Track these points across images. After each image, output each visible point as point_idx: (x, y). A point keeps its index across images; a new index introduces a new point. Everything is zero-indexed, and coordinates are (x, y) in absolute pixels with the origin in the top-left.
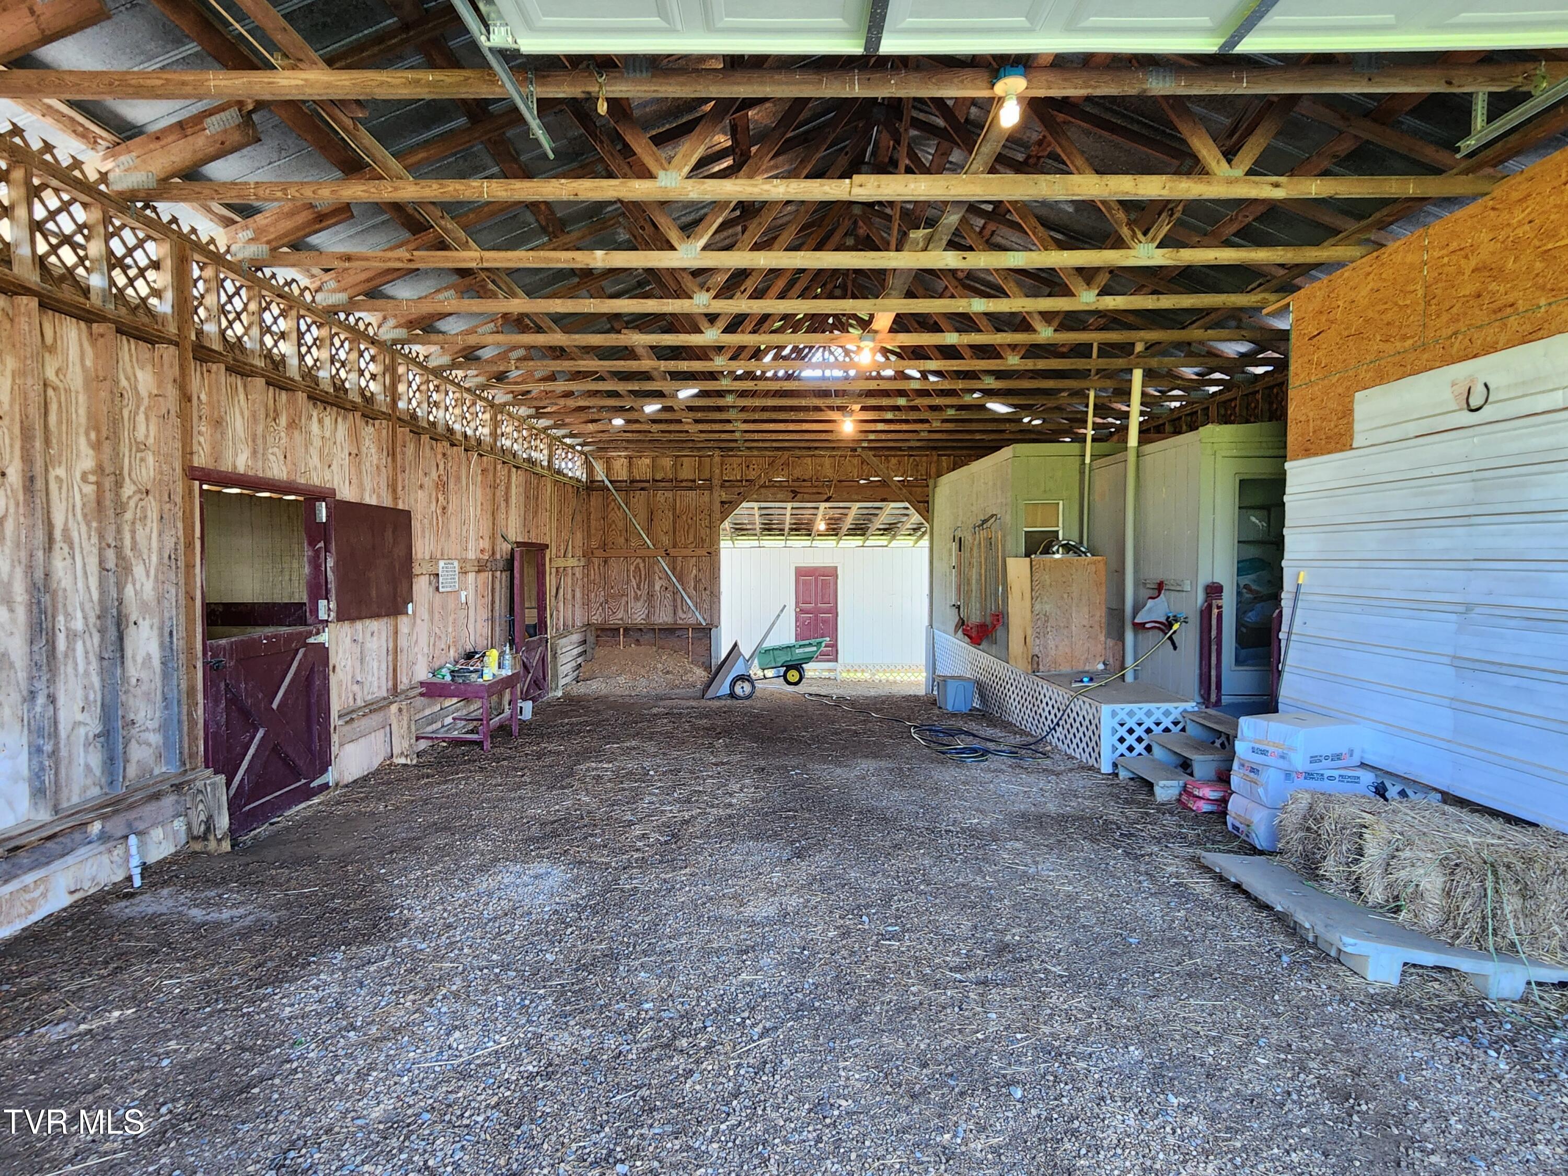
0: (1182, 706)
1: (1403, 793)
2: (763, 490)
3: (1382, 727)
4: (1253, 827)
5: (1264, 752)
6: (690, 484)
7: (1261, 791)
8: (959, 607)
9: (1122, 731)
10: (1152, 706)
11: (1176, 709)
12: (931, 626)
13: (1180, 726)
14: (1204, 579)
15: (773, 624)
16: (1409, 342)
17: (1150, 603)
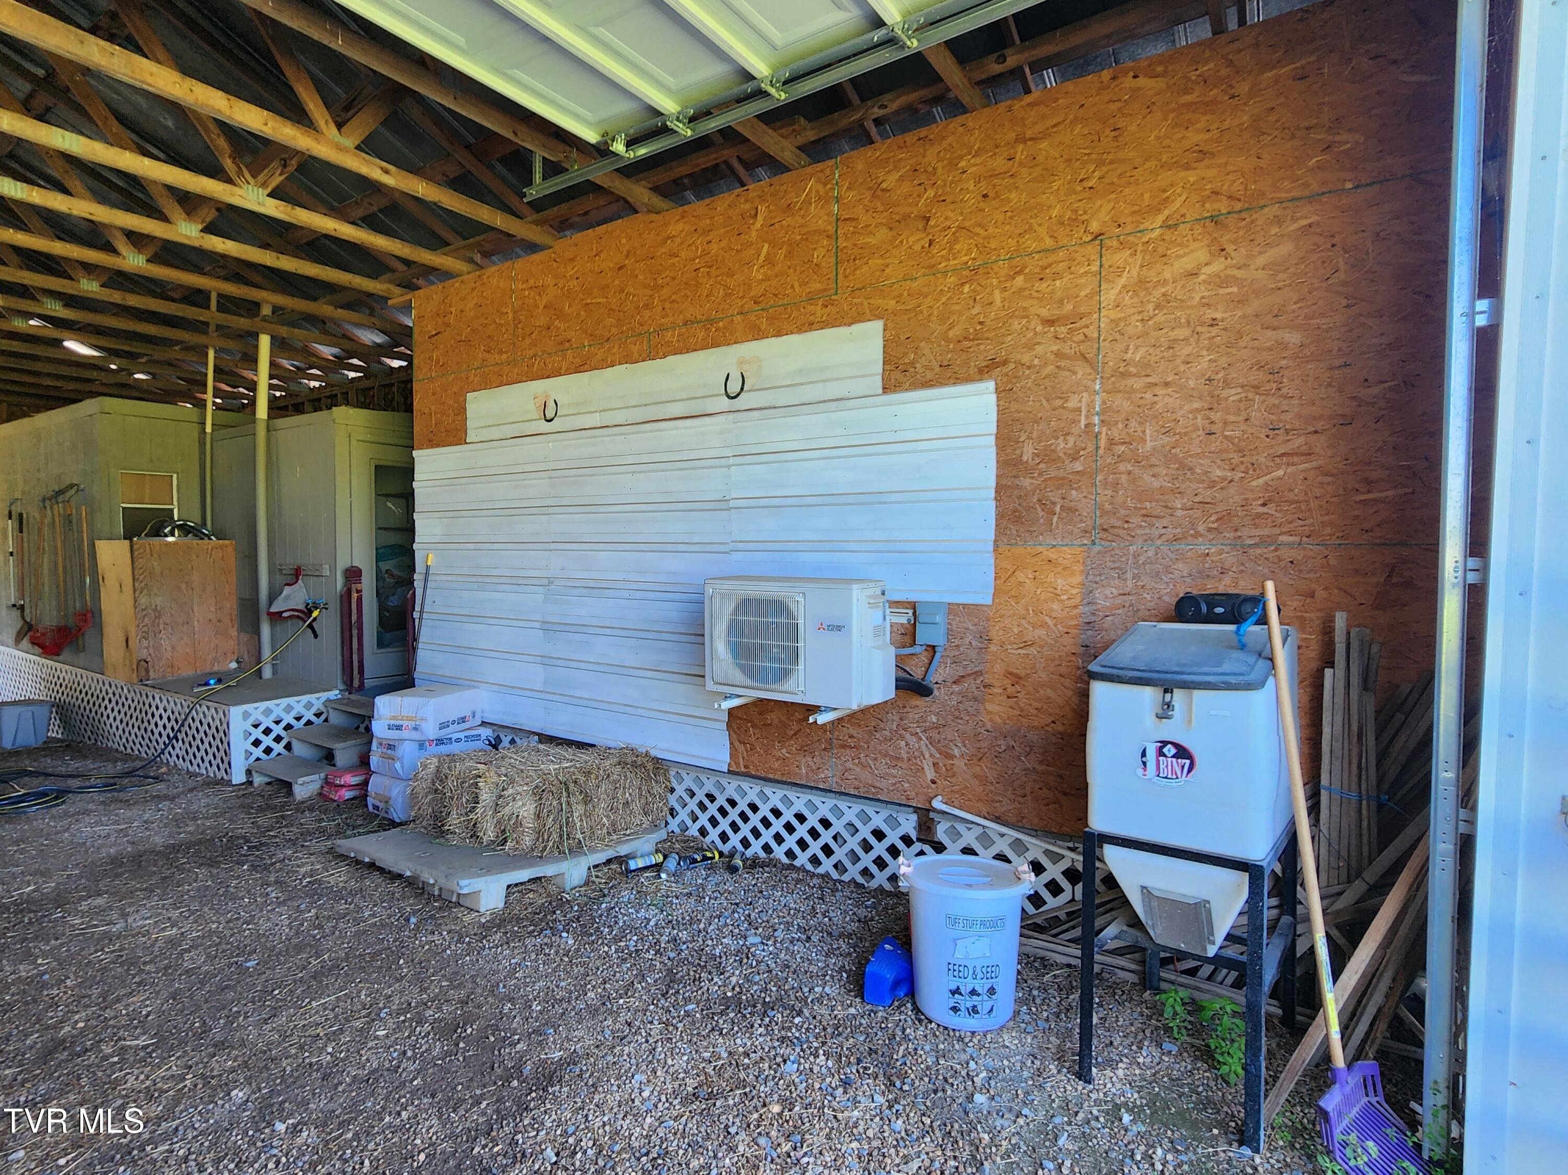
0: (324, 696)
1: (513, 742)
3: (496, 688)
4: (391, 802)
5: (399, 728)
7: (398, 765)
8: (22, 608)
9: (258, 734)
10: (291, 700)
11: (317, 700)
13: (323, 717)
14: (343, 563)
16: (504, 356)
17: (287, 590)
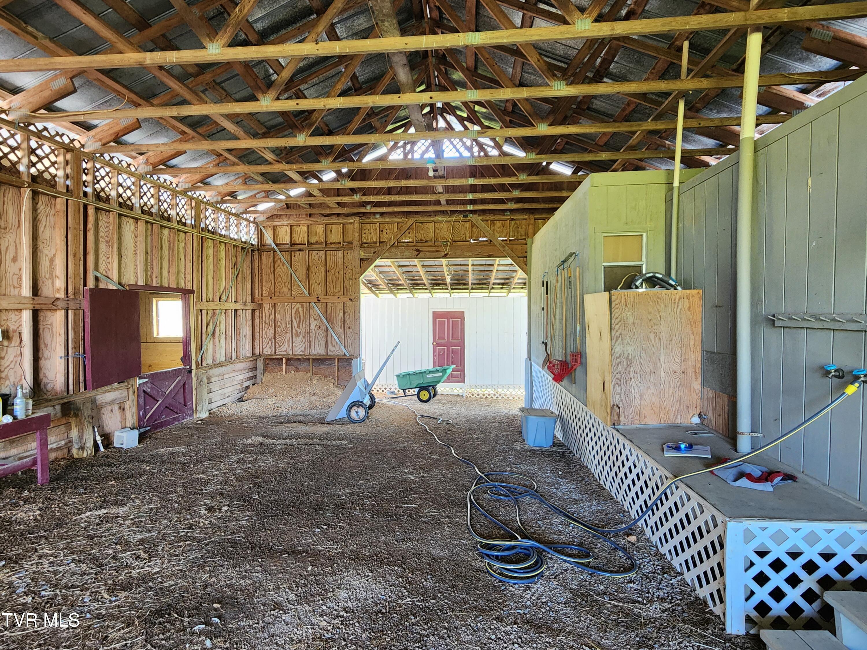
2: (393, 250)
6: (337, 246)
8: (546, 345)
9: (763, 566)
12: (529, 358)
15: (388, 358)
